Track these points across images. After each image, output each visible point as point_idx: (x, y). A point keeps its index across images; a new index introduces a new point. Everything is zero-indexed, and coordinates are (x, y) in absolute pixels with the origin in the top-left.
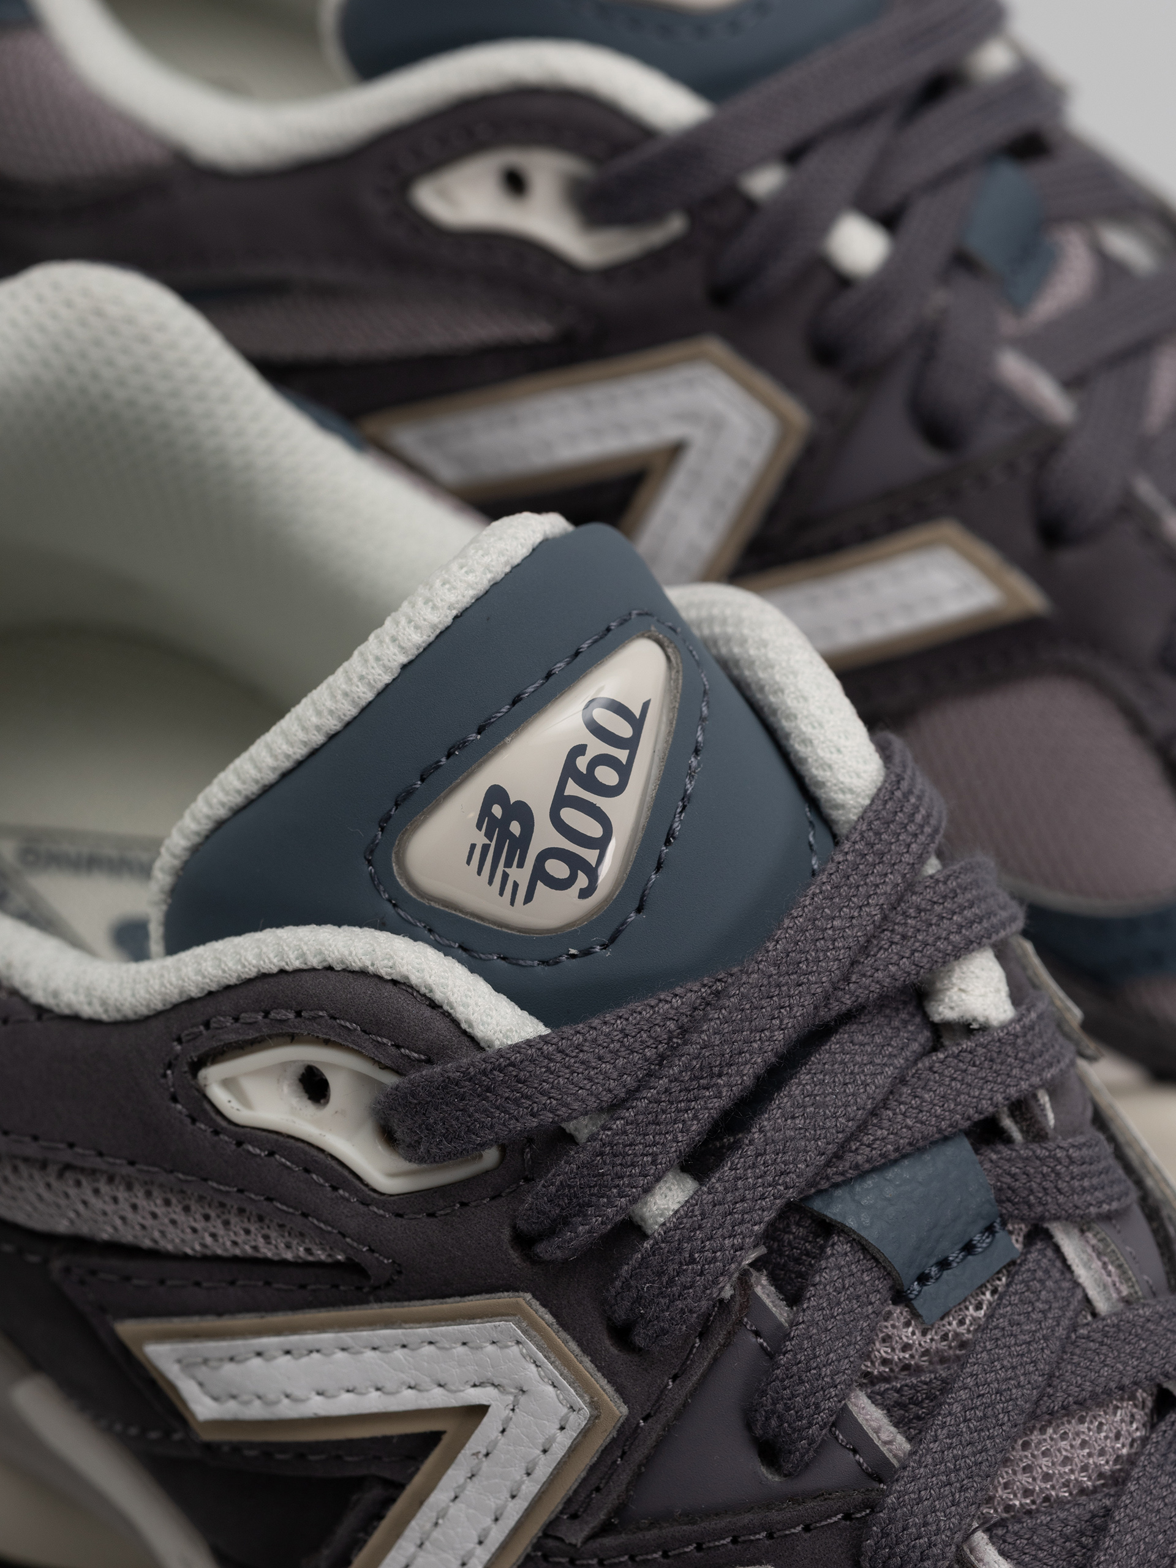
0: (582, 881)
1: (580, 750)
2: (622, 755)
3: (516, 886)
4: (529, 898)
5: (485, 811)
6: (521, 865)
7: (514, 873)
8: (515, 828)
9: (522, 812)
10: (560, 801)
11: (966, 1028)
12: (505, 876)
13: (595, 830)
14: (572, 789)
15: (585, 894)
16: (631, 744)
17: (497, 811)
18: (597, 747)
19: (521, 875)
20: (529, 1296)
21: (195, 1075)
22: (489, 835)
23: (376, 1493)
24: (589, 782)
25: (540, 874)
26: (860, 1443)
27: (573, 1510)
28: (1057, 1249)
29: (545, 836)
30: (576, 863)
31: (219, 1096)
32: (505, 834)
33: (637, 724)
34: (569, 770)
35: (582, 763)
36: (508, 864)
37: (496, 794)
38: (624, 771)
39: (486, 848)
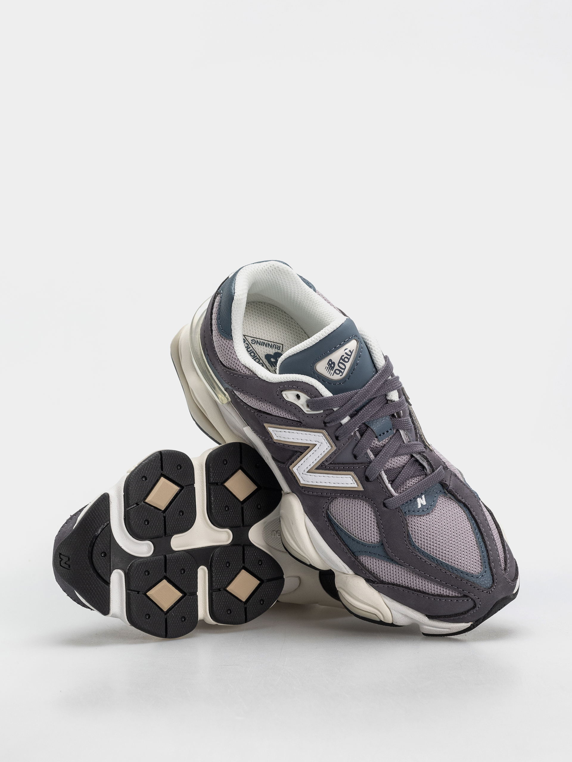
0: (341, 374)
1: (343, 356)
2: (349, 357)
3: (331, 373)
4: (333, 375)
5: (329, 362)
6: (332, 371)
7: (331, 371)
8: (332, 365)
9: (334, 363)
10: (339, 362)
11: (391, 401)
12: (330, 372)
13: (344, 367)
14: (341, 361)
15: (341, 376)
16: (350, 356)
17: (330, 362)
18: (346, 356)
19: (332, 372)
20: (325, 430)
21: (281, 393)
22: (329, 366)
23: (299, 453)
24: (344, 360)
25: (335, 372)
26: (368, 457)
27: (326, 460)
28: (400, 433)
29: (336, 367)
30: (340, 371)
31: (284, 396)
32: (331, 366)
33: (352, 353)
34: (341, 358)
35: (343, 358)
36: (331, 370)
37: (330, 360)
38: (349, 359)
39: (328, 367)
